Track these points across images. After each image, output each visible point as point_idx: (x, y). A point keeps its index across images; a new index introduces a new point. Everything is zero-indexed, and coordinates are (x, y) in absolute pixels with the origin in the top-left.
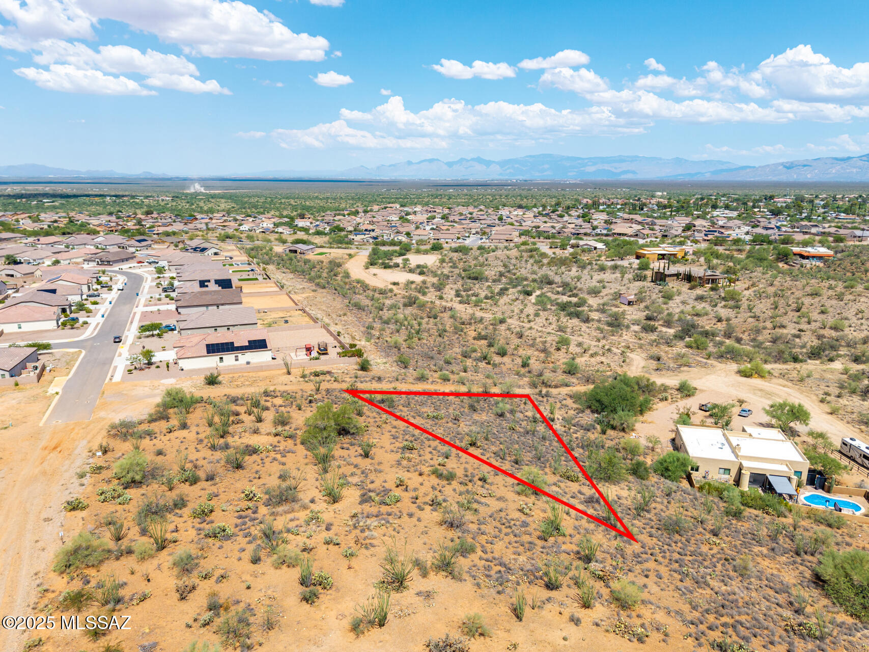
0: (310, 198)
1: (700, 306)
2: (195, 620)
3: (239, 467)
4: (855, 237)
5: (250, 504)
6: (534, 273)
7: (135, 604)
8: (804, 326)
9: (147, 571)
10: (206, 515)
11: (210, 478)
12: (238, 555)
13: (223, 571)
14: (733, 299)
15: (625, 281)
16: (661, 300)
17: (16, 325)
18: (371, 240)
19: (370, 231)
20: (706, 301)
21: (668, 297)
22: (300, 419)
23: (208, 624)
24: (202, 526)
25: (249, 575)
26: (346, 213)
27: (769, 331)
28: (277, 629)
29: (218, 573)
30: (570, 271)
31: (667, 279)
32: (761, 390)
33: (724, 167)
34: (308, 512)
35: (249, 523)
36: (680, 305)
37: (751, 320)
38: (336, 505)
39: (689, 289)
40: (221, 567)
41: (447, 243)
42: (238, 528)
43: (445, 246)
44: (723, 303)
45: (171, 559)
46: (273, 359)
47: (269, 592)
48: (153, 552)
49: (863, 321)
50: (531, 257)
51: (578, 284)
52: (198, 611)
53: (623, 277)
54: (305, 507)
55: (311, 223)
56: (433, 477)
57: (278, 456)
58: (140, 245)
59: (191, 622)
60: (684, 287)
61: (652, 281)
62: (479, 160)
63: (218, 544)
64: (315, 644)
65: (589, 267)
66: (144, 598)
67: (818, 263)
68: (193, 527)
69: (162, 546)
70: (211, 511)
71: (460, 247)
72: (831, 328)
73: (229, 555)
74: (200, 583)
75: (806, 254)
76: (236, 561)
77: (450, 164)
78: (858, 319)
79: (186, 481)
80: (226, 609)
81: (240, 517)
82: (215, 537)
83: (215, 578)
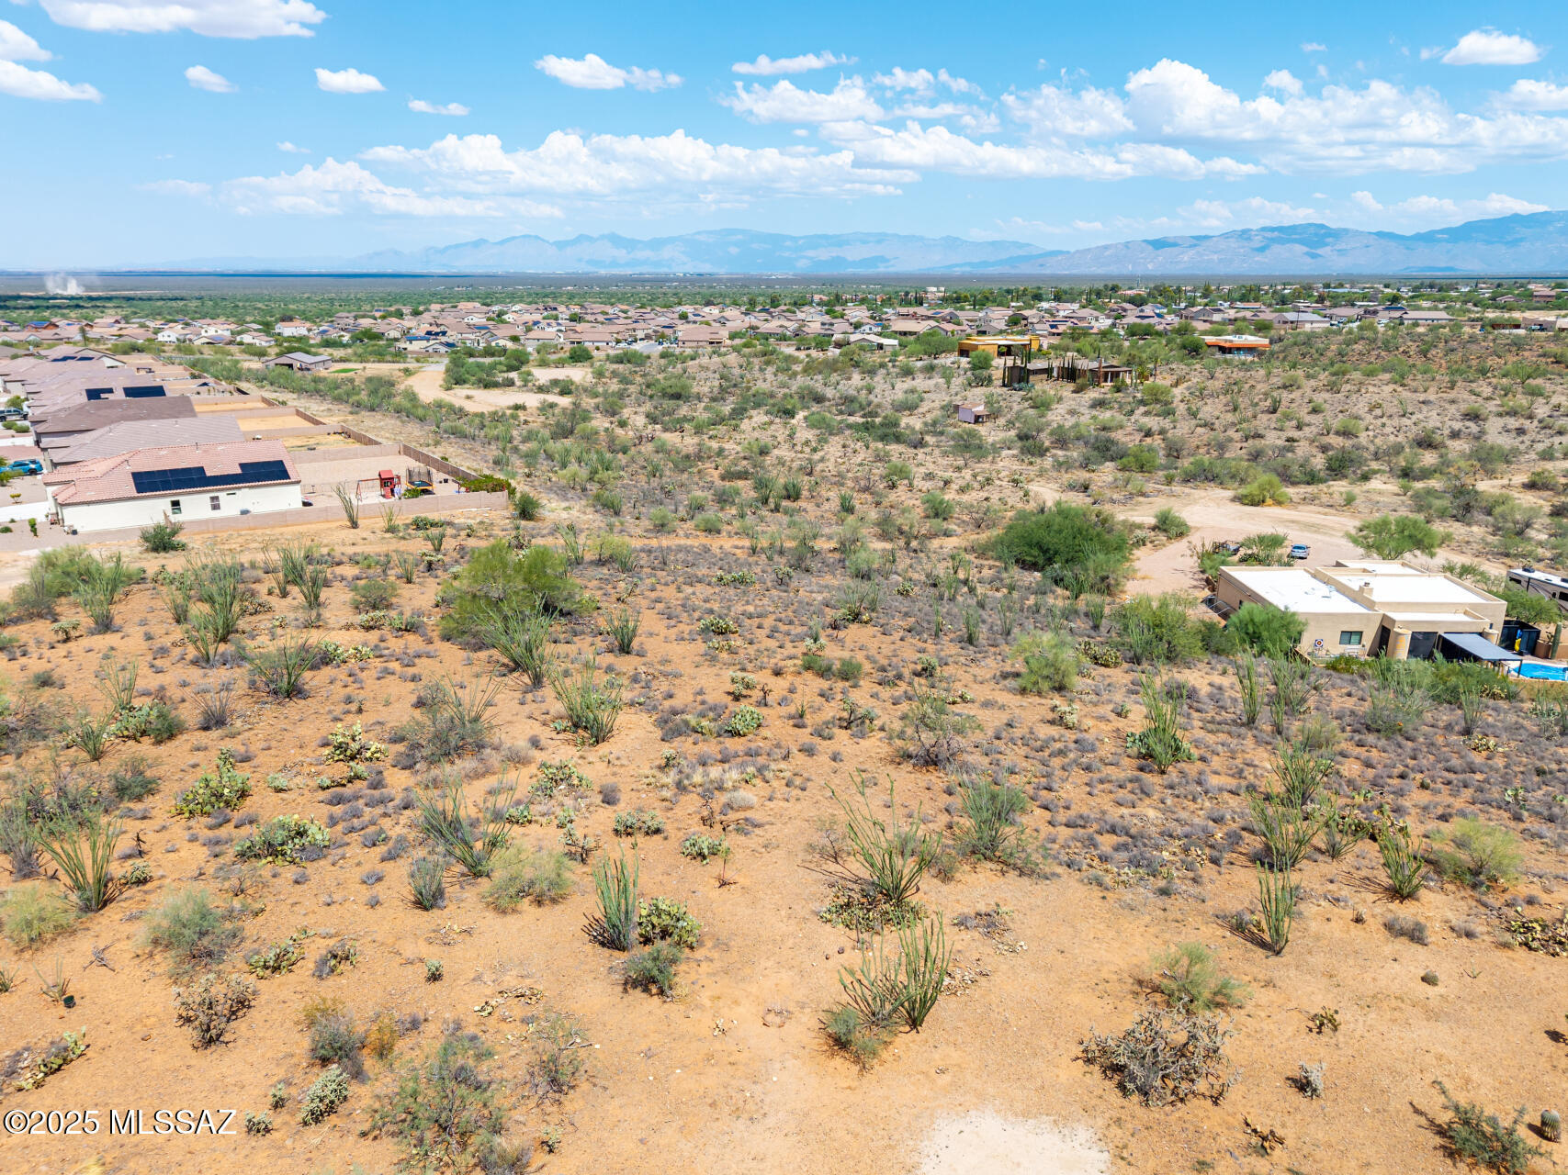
0: (294, 301)
1: (1105, 416)
2: (278, 1104)
3: (294, 691)
4: (1285, 322)
5: (360, 768)
6: (783, 385)
7: (28, 1084)
8: (1296, 434)
9: (59, 972)
10: (227, 803)
11: (214, 721)
12: (365, 893)
13: (332, 942)
14: (1157, 401)
15: (954, 389)
16: (1032, 412)
18: (443, 349)
19: (437, 334)
20: (1112, 408)
21: (1042, 405)
22: (420, 597)
23: (331, 1109)
24: (223, 832)
25: (422, 943)
26: (378, 314)
27: (1239, 445)
28: (585, 1086)
29: (316, 949)
30: (849, 379)
31: (1031, 378)
32: (1293, 522)
33: (1021, 253)
34: (533, 769)
35: (368, 813)
36: (1067, 416)
37: (1200, 430)
38: (603, 748)
39: (1074, 392)
40: (322, 930)
41: (598, 349)
42: (340, 828)
43: (595, 353)
44: (1142, 409)
45: (141, 931)
46: (306, 504)
47: (510, 981)
48: (72, 916)
49: (1384, 420)
50: (768, 363)
51: (871, 397)
52: (281, 1073)
53: (948, 382)
54: (518, 760)
55: (309, 330)
56: (808, 676)
57: (395, 666)
59: (263, 1114)
60: (1067, 389)
61: (1004, 385)
62: (615, 240)
63: (290, 872)
64: (737, 1113)
65: (883, 371)
66: (59, 1062)
67: (1250, 358)
68: (193, 839)
69: (99, 898)
70: (243, 794)
71: (625, 354)
72: (1337, 433)
73: (336, 897)
74: (262, 985)
75: (1227, 345)
76: (363, 910)
77: (561, 245)
78: (1376, 417)
79: (144, 733)
80: (383, 1051)
81: (339, 800)
82: (275, 854)
83: (309, 965)
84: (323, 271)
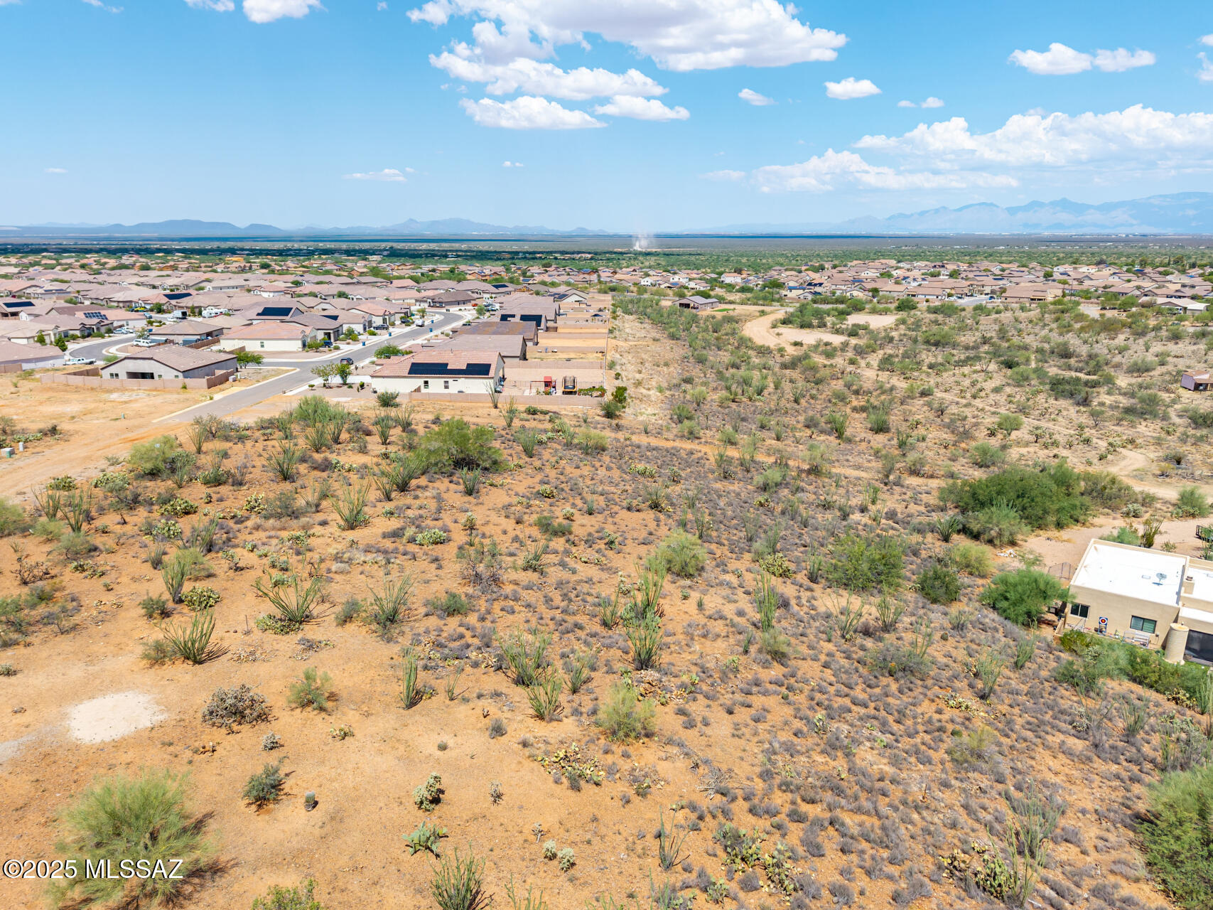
17: (258, 343)
19: (815, 285)
41: (928, 301)
43: (922, 305)
58: (497, 291)
62: (1065, 204)
71: (943, 306)
77: (1012, 211)
84: (814, 233)
